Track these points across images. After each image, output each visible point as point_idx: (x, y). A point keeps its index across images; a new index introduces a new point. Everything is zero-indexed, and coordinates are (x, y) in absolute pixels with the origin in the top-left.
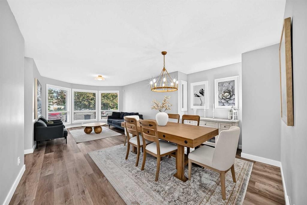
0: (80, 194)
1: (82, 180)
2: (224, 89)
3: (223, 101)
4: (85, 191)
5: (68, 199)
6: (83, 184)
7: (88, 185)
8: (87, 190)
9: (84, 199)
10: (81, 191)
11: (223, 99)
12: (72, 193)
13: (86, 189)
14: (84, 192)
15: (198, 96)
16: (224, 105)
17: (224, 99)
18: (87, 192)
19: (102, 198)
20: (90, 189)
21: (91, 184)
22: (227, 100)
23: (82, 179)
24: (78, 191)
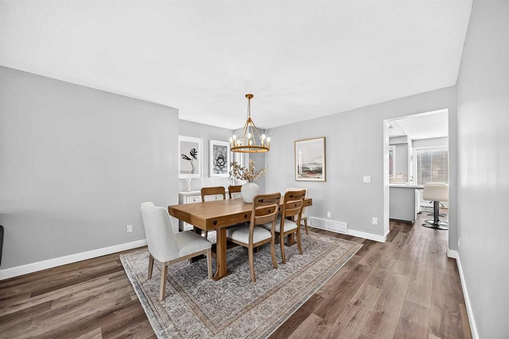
0: (362, 304)
1: (339, 320)
2: (218, 154)
3: (217, 167)
4: (353, 303)
5: (378, 314)
6: (346, 313)
7: (343, 305)
8: (351, 301)
9: (363, 296)
10: (358, 307)
11: (217, 165)
12: (369, 316)
13: (351, 303)
14: (356, 303)
15: (188, 159)
16: (218, 173)
17: (219, 166)
18: (354, 300)
19: (349, 283)
20: (348, 298)
21: (339, 303)
22: (221, 167)
23: (337, 321)
24: (360, 311)
